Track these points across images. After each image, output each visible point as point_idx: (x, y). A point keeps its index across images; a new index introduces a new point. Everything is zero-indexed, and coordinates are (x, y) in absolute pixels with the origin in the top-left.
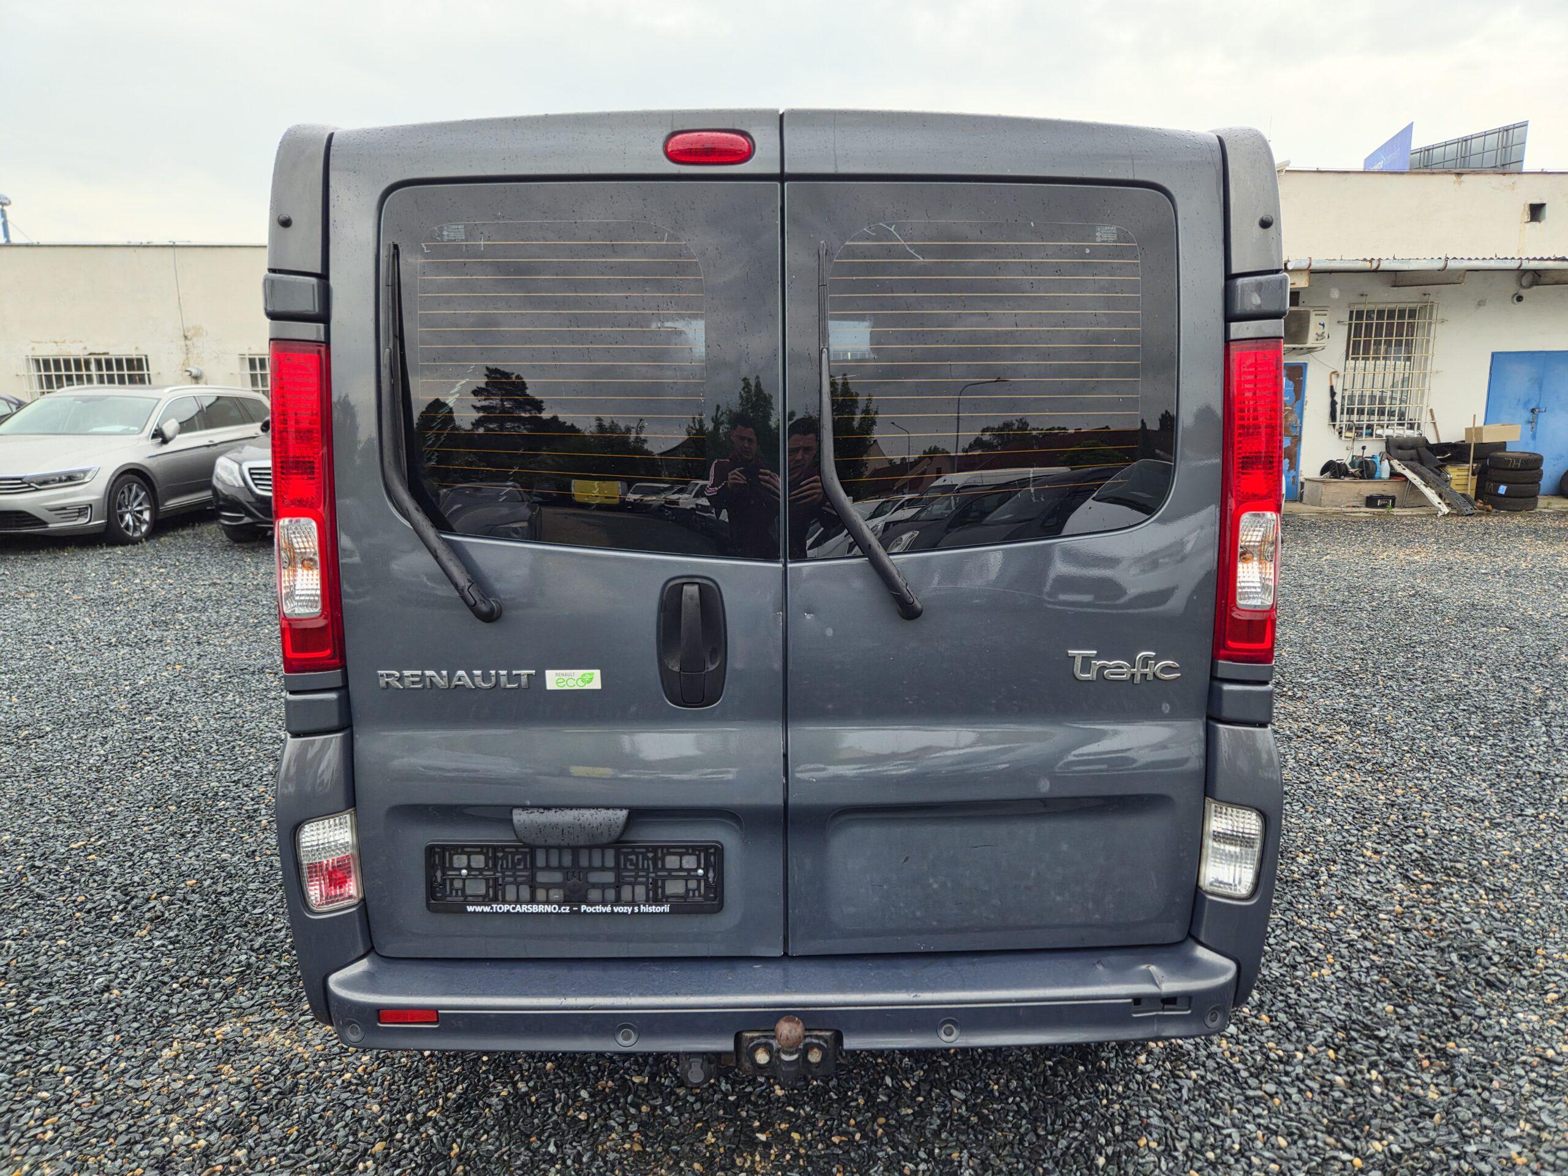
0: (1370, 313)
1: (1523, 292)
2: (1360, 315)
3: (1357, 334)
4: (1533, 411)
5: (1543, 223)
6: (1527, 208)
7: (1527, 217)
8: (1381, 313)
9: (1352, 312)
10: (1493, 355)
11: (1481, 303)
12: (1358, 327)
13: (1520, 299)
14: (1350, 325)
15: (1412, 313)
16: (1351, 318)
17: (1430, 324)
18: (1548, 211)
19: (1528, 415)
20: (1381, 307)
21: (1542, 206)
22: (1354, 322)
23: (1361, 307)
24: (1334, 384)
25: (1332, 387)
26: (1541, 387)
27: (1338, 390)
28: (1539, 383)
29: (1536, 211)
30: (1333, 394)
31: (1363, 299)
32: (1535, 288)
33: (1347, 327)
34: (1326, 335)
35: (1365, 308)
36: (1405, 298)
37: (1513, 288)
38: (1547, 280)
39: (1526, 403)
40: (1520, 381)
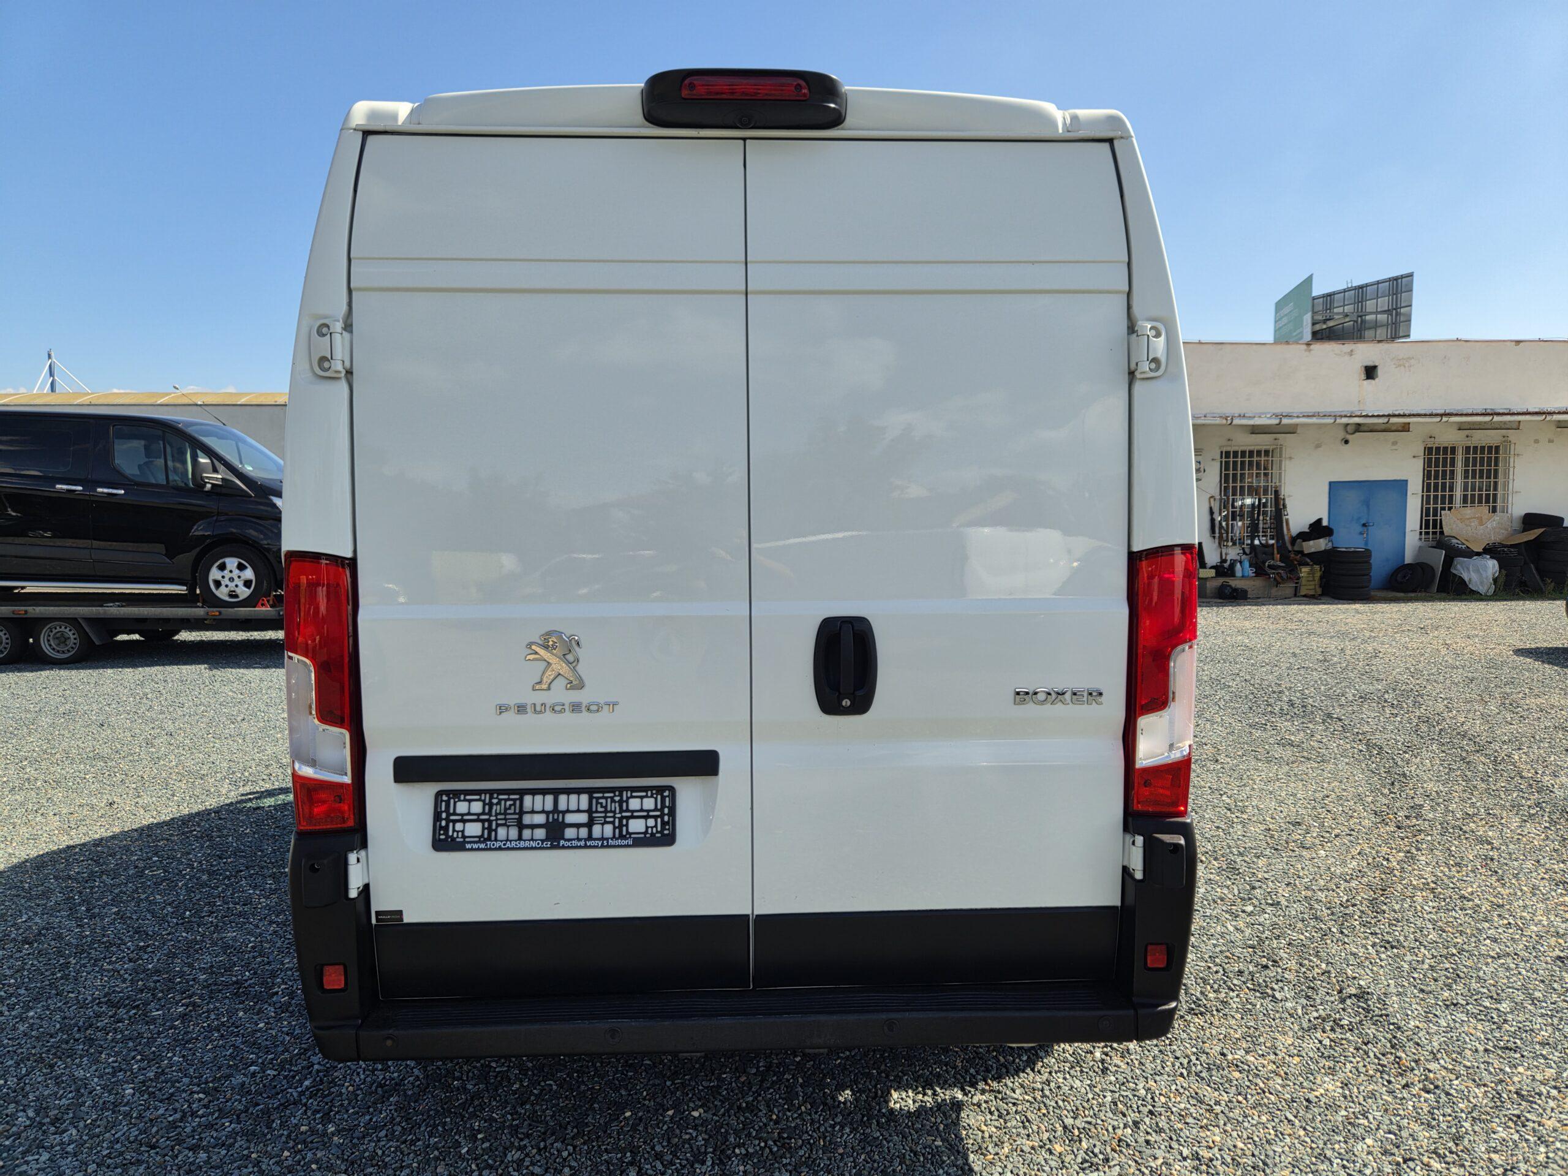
0: (1235, 454)
1: (1349, 437)
2: (1227, 454)
3: (1227, 469)
4: (1364, 525)
5: (1377, 380)
6: (1363, 369)
7: (1363, 376)
8: (1243, 453)
9: (1222, 452)
10: (1330, 483)
11: (1318, 446)
12: (1227, 463)
13: (1347, 442)
14: (1221, 462)
15: (1267, 453)
16: (1221, 457)
17: (1281, 461)
18: (1380, 371)
19: (1360, 529)
20: (1243, 448)
21: (1375, 367)
22: (1224, 460)
23: (1228, 449)
24: (1212, 505)
25: (1211, 508)
26: (1368, 506)
27: (1216, 510)
28: (1367, 503)
29: (1370, 372)
30: (1212, 512)
31: (1230, 442)
32: (1357, 434)
33: (1219, 464)
34: (1202, 470)
35: (1231, 449)
36: (1262, 442)
37: (1342, 434)
38: (1365, 428)
39: (1359, 519)
40: (1352, 501)
